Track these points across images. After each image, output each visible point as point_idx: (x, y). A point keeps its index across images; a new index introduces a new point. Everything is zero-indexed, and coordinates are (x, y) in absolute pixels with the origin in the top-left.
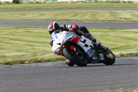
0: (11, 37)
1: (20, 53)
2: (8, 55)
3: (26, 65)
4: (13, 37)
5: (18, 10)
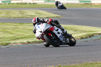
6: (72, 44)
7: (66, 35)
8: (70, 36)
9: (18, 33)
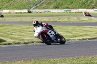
0: (27, 30)
1: (32, 38)
2: (25, 39)
3: (35, 44)
4: (28, 30)
5: (30, 16)
6: (63, 42)
7: (58, 36)
8: (61, 37)
9: (76, 33)
